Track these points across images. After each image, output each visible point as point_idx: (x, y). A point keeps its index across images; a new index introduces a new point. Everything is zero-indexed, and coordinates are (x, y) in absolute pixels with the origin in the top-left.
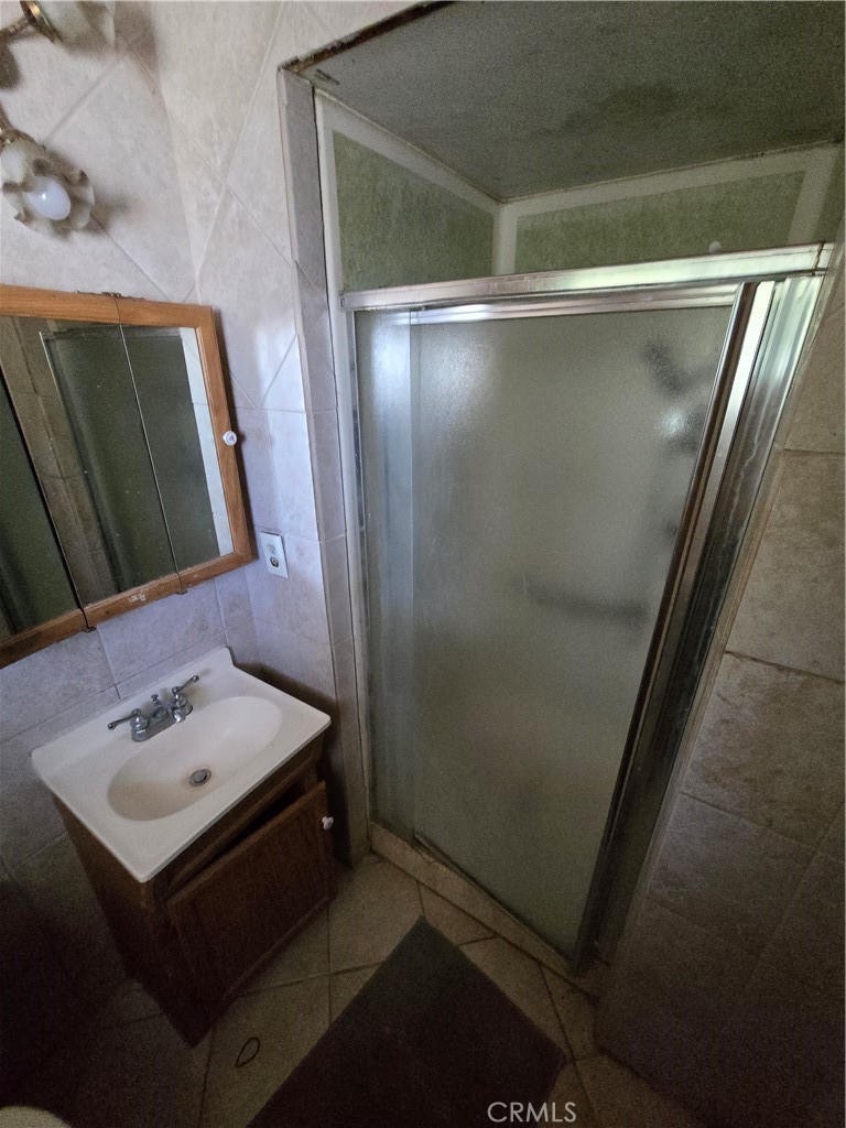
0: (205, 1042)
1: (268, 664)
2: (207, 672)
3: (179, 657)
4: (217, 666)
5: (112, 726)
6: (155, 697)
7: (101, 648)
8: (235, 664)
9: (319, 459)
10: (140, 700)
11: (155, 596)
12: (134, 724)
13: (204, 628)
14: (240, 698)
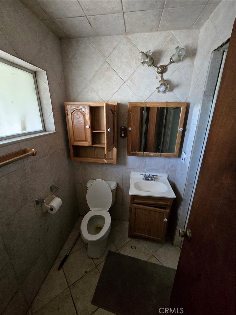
0: (130, 239)
1: (175, 183)
2: (161, 176)
3: (157, 171)
4: (164, 177)
5: (141, 175)
6: (149, 174)
7: (145, 162)
8: (168, 179)
9: (197, 136)
10: (147, 174)
11: (155, 156)
12: (144, 177)
13: (164, 168)
14: (163, 184)
